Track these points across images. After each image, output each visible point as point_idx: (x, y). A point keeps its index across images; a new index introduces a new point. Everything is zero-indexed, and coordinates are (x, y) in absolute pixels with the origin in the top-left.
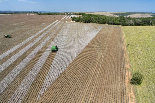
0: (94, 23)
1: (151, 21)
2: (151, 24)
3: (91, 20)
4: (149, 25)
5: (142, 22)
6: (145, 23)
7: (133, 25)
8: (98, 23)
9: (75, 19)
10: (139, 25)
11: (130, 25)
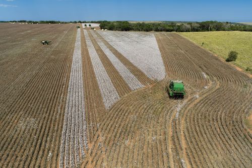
1: (210, 25)
2: (211, 30)
3: (130, 27)
4: (208, 31)
5: (200, 27)
6: (203, 29)
7: (189, 31)
8: (142, 31)
10: (197, 30)
11: (186, 31)
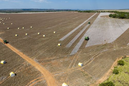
0: (127, 19)
3: (125, 17)
9: (112, 16)
